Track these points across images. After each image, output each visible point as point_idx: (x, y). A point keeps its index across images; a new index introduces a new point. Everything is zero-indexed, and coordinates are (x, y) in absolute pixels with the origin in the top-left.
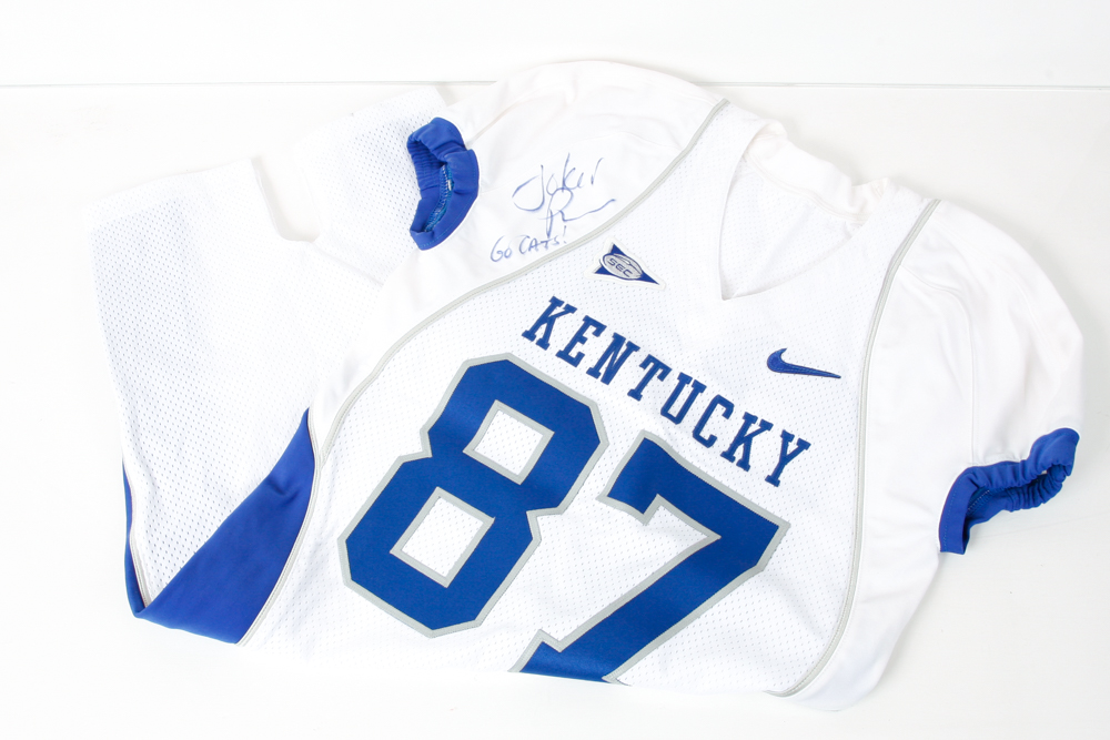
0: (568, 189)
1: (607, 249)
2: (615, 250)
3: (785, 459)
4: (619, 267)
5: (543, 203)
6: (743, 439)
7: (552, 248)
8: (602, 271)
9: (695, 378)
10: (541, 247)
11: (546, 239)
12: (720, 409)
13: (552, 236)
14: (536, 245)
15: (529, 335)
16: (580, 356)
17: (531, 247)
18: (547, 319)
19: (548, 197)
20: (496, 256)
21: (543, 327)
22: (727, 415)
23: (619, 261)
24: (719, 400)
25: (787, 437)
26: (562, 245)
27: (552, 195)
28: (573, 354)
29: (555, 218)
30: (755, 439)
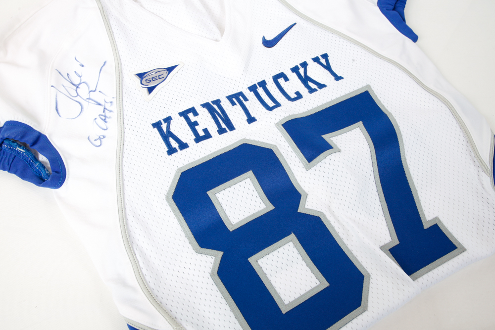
0: (80, 84)
1: (138, 80)
2: (141, 76)
3: (328, 67)
4: (154, 79)
5: (80, 103)
6: (305, 80)
7: (114, 107)
8: (150, 90)
9: (256, 82)
10: (107, 113)
11: (103, 108)
12: (281, 81)
13: (102, 103)
14: (105, 116)
15: (171, 151)
16: (205, 130)
17: (104, 120)
18: (167, 136)
19: (78, 99)
20: (98, 143)
21: (171, 140)
22: (286, 79)
23: (150, 77)
24: (276, 78)
25: (316, 60)
26: (114, 101)
27: (78, 95)
28: (202, 134)
29: (91, 97)
30: (309, 74)
